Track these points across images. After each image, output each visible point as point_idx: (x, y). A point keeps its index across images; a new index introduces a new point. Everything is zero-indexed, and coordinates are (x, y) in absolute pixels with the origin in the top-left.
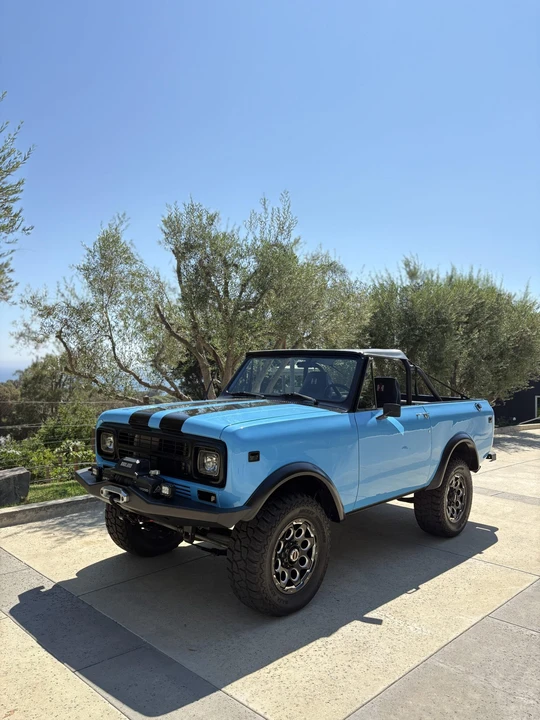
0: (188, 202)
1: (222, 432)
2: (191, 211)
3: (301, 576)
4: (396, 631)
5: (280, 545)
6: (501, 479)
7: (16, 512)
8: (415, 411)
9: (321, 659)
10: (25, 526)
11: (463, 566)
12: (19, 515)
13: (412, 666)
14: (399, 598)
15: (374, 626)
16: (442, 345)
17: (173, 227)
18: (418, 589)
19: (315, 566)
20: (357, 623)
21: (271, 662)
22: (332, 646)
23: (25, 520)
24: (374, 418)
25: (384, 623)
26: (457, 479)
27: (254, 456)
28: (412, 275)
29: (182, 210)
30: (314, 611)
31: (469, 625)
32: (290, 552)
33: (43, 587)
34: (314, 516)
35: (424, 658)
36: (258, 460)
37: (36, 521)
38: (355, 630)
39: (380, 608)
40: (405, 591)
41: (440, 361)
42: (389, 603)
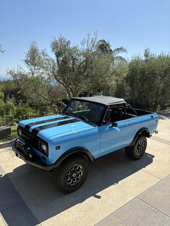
0: (59, 36)
1: (47, 139)
2: (61, 40)
3: (77, 181)
4: (104, 202)
5: (69, 172)
6: (164, 133)
7: (2, 144)
8: (125, 122)
9: (75, 213)
10: (5, 149)
11: (137, 173)
12: (3, 145)
13: (103, 218)
14: (109, 187)
15: (97, 199)
16: (153, 82)
17: (55, 46)
18: (118, 183)
19: (82, 177)
20: (92, 197)
21: (59, 213)
22: (81, 207)
23: (5, 147)
24: (108, 128)
25: (101, 198)
26: (141, 142)
27: (58, 148)
28: (146, 55)
29: (58, 39)
30: (81, 191)
31: (129, 201)
32: (73, 174)
33: (1, 175)
34: (82, 163)
35: (109, 215)
36: (60, 149)
37: (9, 147)
38: (91, 201)
39: (102, 191)
40: (113, 184)
41: (152, 88)
42: (106, 189)
